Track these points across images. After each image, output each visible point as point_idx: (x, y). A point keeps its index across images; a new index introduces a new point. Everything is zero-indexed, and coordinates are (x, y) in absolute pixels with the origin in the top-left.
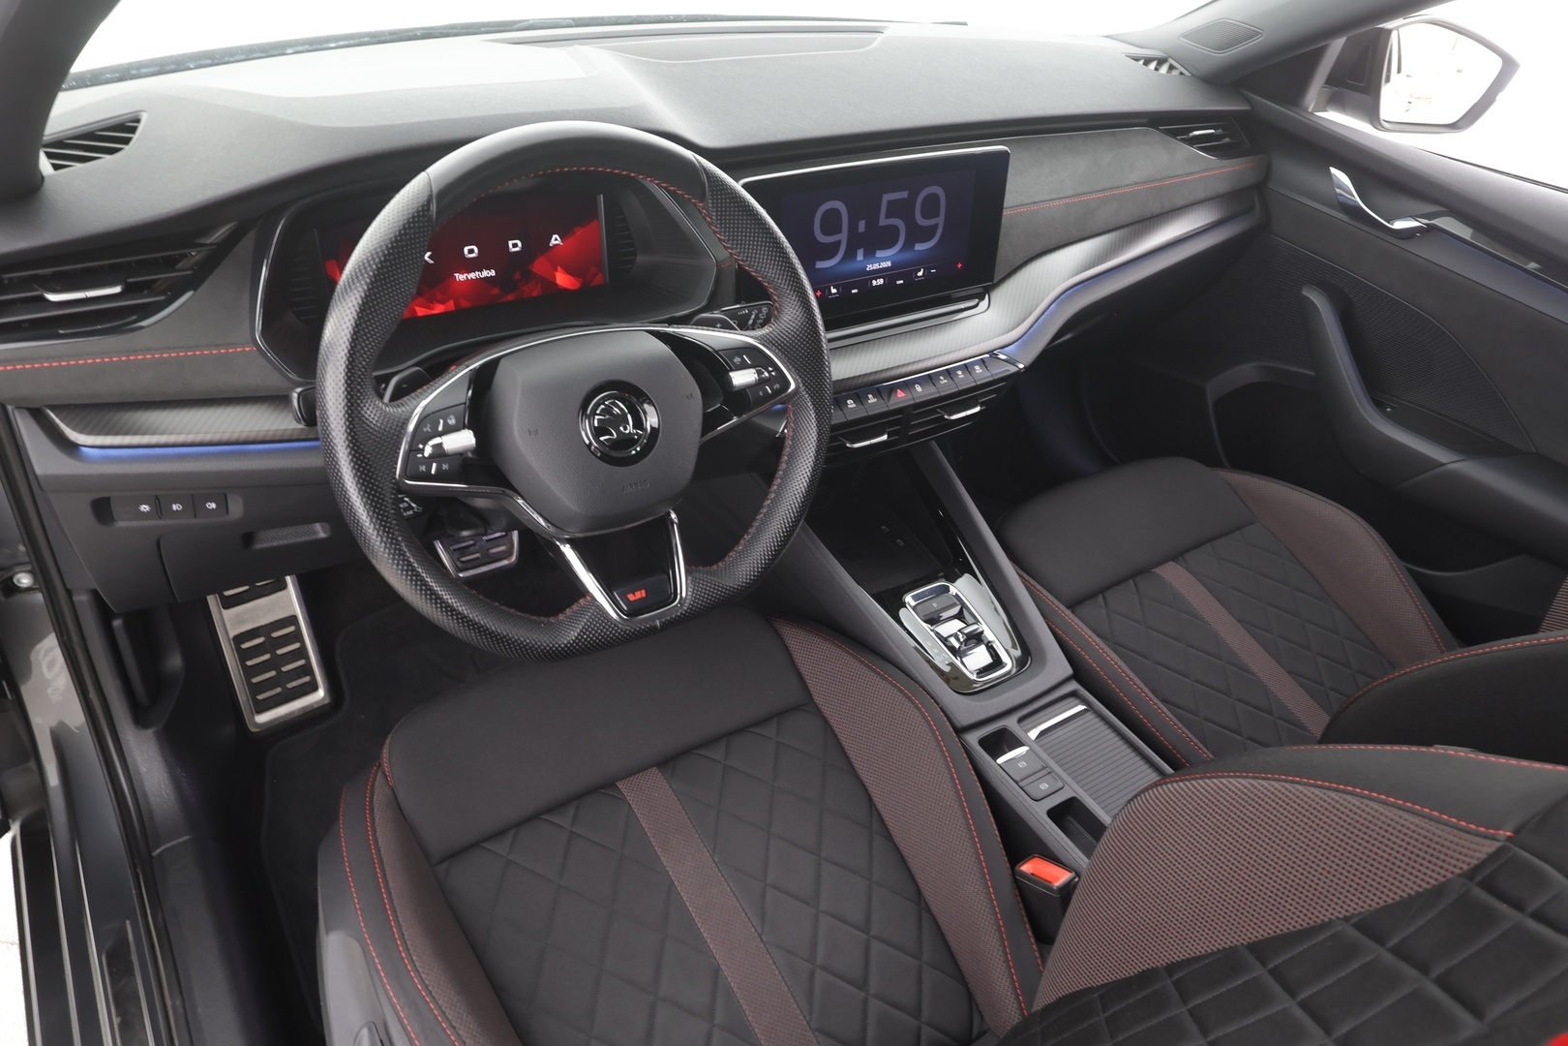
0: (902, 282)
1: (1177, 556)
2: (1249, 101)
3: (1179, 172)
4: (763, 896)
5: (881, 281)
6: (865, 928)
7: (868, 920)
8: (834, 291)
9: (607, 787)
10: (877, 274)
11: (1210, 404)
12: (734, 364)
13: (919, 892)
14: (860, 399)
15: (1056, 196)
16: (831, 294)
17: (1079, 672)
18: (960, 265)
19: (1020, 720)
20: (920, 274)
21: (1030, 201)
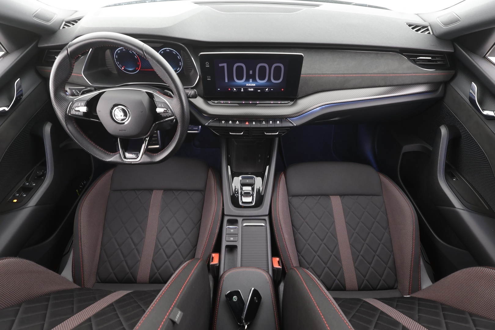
0: (260, 91)
1: (342, 195)
2: (455, 48)
3: (399, 72)
4: (163, 228)
5: (252, 90)
6: (178, 246)
7: (180, 245)
8: (235, 89)
9: (151, 190)
10: (251, 87)
11: (402, 153)
12: (159, 106)
13: (196, 245)
14: (234, 122)
15: (334, 73)
16: (234, 90)
17: (270, 215)
18: (283, 90)
19: (243, 220)
20: (267, 90)
21: (322, 73)
